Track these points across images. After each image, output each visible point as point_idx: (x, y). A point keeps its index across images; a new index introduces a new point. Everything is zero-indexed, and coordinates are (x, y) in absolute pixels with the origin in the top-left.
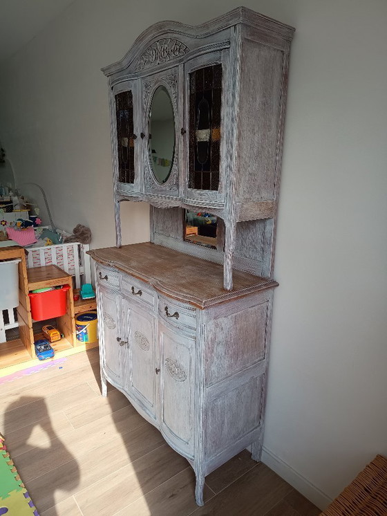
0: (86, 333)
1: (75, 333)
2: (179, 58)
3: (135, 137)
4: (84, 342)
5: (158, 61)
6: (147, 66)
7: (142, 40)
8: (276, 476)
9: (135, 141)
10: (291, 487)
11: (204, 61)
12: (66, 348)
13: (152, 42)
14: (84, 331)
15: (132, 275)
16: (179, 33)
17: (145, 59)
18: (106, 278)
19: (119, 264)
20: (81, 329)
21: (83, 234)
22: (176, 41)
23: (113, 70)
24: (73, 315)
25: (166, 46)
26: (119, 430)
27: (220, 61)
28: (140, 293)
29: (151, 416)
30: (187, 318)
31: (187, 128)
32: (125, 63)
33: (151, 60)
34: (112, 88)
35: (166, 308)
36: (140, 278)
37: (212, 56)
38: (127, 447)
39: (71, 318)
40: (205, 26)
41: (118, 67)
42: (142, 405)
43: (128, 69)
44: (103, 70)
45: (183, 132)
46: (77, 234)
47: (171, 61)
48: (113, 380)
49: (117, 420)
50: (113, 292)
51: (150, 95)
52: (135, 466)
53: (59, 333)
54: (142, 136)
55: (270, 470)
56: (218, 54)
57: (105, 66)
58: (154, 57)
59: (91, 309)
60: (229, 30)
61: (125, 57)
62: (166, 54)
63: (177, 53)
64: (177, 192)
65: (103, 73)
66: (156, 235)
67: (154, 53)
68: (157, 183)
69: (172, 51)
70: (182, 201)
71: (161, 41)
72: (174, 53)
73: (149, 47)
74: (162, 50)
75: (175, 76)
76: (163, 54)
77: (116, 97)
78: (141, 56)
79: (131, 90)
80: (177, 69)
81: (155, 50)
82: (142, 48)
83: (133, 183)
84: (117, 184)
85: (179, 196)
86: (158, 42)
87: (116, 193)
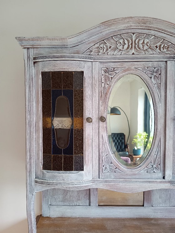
2: (168, 55)
5: (133, 51)
6: (110, 52)
7: (110, 26)
9: (86, 124)
13: (124, 32)
25: (147, 40)
32: (71, 41)
34: (35, 63)
43: (75, 49)
44: (20, 40)
47: (155, 55)
54: (103, 119)
58: (126, 46)
61: (80, 33)
62: (146, 47)
63: (165, 50)
64: (161, 175)
65: (17, 43)
66: (52, 208)
67: (126, 42)
68: (123, 167)
69: (157, 47)
70: (170, 182)
71: (139, 35)
72: (160, 49)
73: (119, 35)
74: (141, 42)
75: (158, 69)
76: (141, 46)
77: (44, 74)
78: (103, 41)
79: (83, 72)
80: (162, 63)
81: (128, 41)
82: (104, 33)
83: (83, 170)
84: (39, 173)
85: (164, 178)
86: (133, 33)
87: (33, 183)
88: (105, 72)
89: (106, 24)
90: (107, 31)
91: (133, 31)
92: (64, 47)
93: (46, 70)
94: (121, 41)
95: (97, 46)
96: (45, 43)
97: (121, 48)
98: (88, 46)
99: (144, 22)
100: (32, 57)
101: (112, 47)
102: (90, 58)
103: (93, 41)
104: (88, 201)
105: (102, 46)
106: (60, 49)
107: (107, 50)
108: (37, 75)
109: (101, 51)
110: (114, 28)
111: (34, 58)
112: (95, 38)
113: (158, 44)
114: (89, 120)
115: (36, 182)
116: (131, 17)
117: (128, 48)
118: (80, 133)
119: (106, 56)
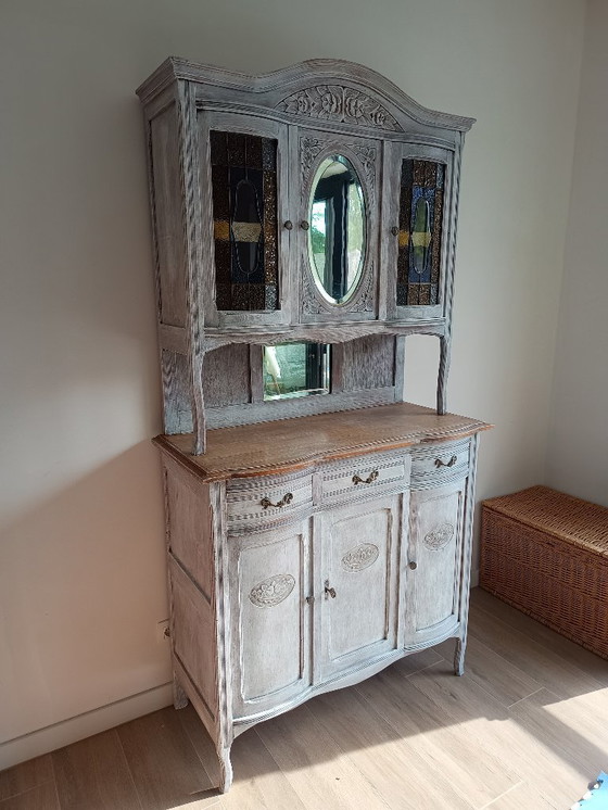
2: (385, 132)
6: (313, 113)
11: (435, 154)
13: (332, 81)
17: (310, 99)
18: (289, 498)
22: (380, 106)
25: (360, 103)
27: (447, 161)
29: (387, 654)
32: (261, 83)
34: (200, 111)
35: (438, 461)
43: (263, 97)
44: (178, 63)
45: (393, 232)
47: (369, 129)
54: (305, 226)
56: (444, 153)
58: (334, 106)
60: (453, 132)
62: (359, 114)
63: (382, 123)
64: (373, 315)
67: (334, 101)
69: (372, 116)
70: (386, 325)
71: (351, 92)
72: (376, 120)
73: (322, 85)
74: (353, 104)
75: (372, 152)
76: (353, 110)
77: (214, 135)
78: (304, 90)
79: (276, 141)
80: (377, 142)
81: (337, 98)
82: (305, 79)
83: (279, 309)
84: (211, 316)
85: (377, 318)
86: (344, 88)
88: (307, 145)
89: (312, 63)
90: (310, 76)
91: (343, 83)
92: (247, 91)
93: (220, 128)
94: (328, 97)
95: (294, 98)
96: (219, 78)
97: (327, 108)
98: (283, 96)
99: (361, 73)
100: (193, 100)
101: (317, 104)
102: (287, 118)
103: (290, 89)
104: (246, 395)
105: (302, 99)
106: (239, 93)
107: (309, 107)
108: (202, 133)
109: (301, 108)
110: (318, 74)
111: (199, 103)
112: (293, 83)
113: (374, 112)
114: (287, 225)
115: (208, 332)
116: (345, 62)
117: (336, 110)
119: (307, 118)
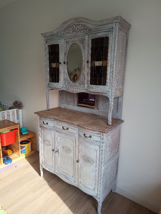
0: (25, 150)
1: (20, 150)
2: (86, 33)
3: (60, 63)
4: (24, 154)
5: (74, 33)
6: (67, 35)
7: (66, 24)
8: (123, 197)
9: (60, 65)
10: (131, 200)
11: (101, 35)
12: (16, 158)
13: (71, 25)
14: (24, 149)
15: (64, 122)
16: (86, 23)
17: (66, 31)
18: (47, 124)
19: (55, 117)
20: (23, 148)
21: (19, 105)
22: (85, 26)
23: (48, 34)
24: (19, 142)
25: (79, 27)
26: (54, 190)
27: (108, 35)
28: (68, 129)
29: (73, 181)
30: (96, 137)
31: (90, 61)
32: (55, 32)
33: (70, 32)
34: (47, 42)
35: (84, 135)
36: (68, 122)
37: (104, 33)
38: (60, 197)
39: (18, 143)
40: (102, 21)
41: (51, 34)
42: (66, 178)
43: (57, 35)
44: (41, 34)
45: (88, 62)
46: (16, 105)
47: (81, 34)
48: (49, 169)
49: (51, 186)
50: (51, 130)
51: (69, 47)
52: (67, 205)
53: (11, 151)
54: (64, 63)
55: (120, 195)
56: (107, 33)
57: (43, 32)
58: (72, 31)
59: (27, 138)
60: (112, 24)
61: (56, 30)
62: (78, 30)
63: (85, 30)
64: (83, 86)
65: (41, 35)
66: (62, 104)
67: (72, 29)
68: (72, 83)
69: (82, 29)
70: (86, 89)
71: (76, 25)
72: (83, 30)
73: (69, 27)
74: (77, 28)
75: (83, 40)
76: (77, 30)
77: (49, 46)
78: (64, 30)
79: (58, 44)
80: (84, 37)
81: (72, 28)
82: (65, 27)
83: (59, 82)
84: (49, 83)
85: (84, 88)
86: (74, 25)
87: (47, 87)
89: (64, 23)
94: (70, 29)
95: (63, 33)
98: (60, 33)
99: (76, 19)
100: (46, 40)
101: (68, 32)
102: (61, 38)
103: (62, 31)
110: (67, 24)
112: (62, 29)
116: (72, 19)
118: (58, 69)
119: (66, 36)
